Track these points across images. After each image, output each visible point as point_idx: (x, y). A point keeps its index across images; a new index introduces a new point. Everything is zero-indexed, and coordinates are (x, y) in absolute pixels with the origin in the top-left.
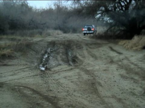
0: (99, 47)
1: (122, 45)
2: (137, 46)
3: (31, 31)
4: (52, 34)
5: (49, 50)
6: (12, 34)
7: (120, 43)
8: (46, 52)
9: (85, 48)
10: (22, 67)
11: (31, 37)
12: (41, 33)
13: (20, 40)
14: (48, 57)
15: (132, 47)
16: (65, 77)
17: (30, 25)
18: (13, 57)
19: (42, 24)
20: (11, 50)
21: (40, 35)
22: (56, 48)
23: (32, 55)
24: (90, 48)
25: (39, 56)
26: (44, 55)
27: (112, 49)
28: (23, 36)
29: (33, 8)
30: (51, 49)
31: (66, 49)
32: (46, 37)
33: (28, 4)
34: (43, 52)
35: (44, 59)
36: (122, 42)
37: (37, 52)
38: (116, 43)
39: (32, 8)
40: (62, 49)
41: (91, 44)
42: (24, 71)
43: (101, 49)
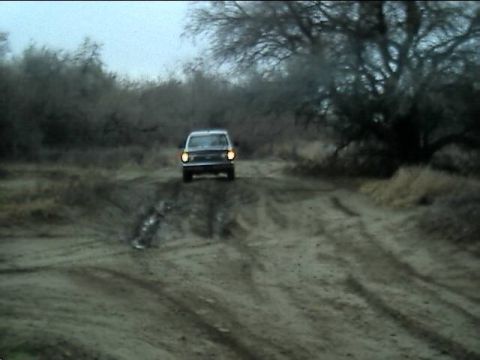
0: (305, 198)
1: (368, 194)
2: (403, 197)
3: (109, 152)
4: (173, 161)
5: (160, 206)
6: (54, 159)
7: (363, 189)
8: (151, 211)
9: (263, 200)
10: (85, 240)
11: (109, 168)
12: (139, 159)
13: (75, 178)
14: (157, 223)
15: (391, 200)
16: (189, 257)
17: (106, 131)
18: (61, 218)
19: (145, 131)
20: (56, 202)
21: (136, 164)
22: (181, 201)
23: (111, 215)
24: (279, 201)
25: (131, 220)
26: (144, 218)
27: (337, 204)
28: (85, 166)
29: (117, 79)
30: (166, 204)
31: (212, 205)
32: (157, 168)
33: (103, 68)
34: (142, 210)
35: (145, 229)
36: (369, 186)
37: (126, 210)
38: (354, 188)
39: (114, 77)
40: (199, 203)
41: (283, 192)
42: (92, 247)
43: (308, 203)
